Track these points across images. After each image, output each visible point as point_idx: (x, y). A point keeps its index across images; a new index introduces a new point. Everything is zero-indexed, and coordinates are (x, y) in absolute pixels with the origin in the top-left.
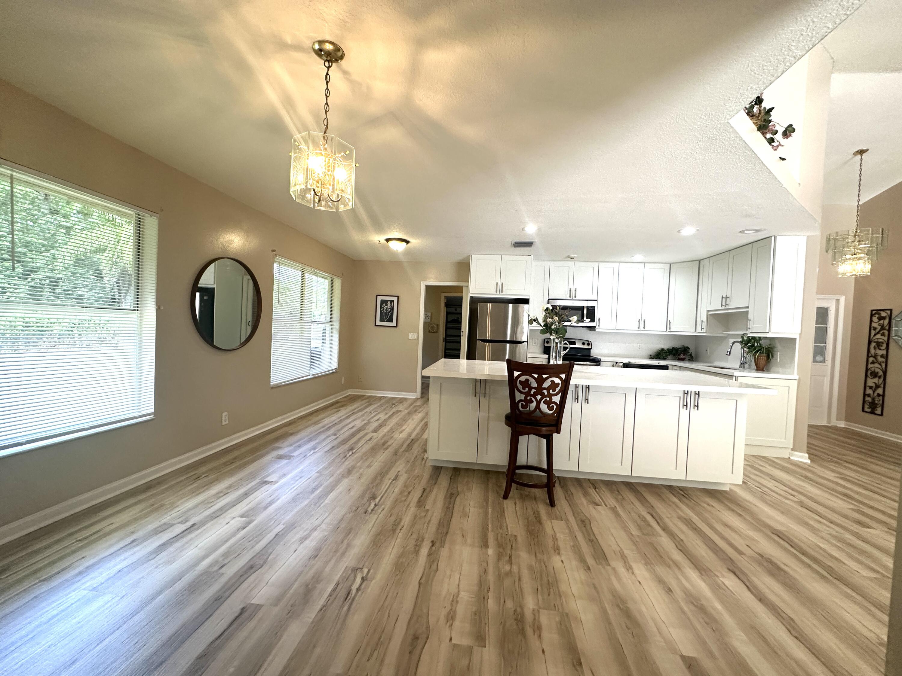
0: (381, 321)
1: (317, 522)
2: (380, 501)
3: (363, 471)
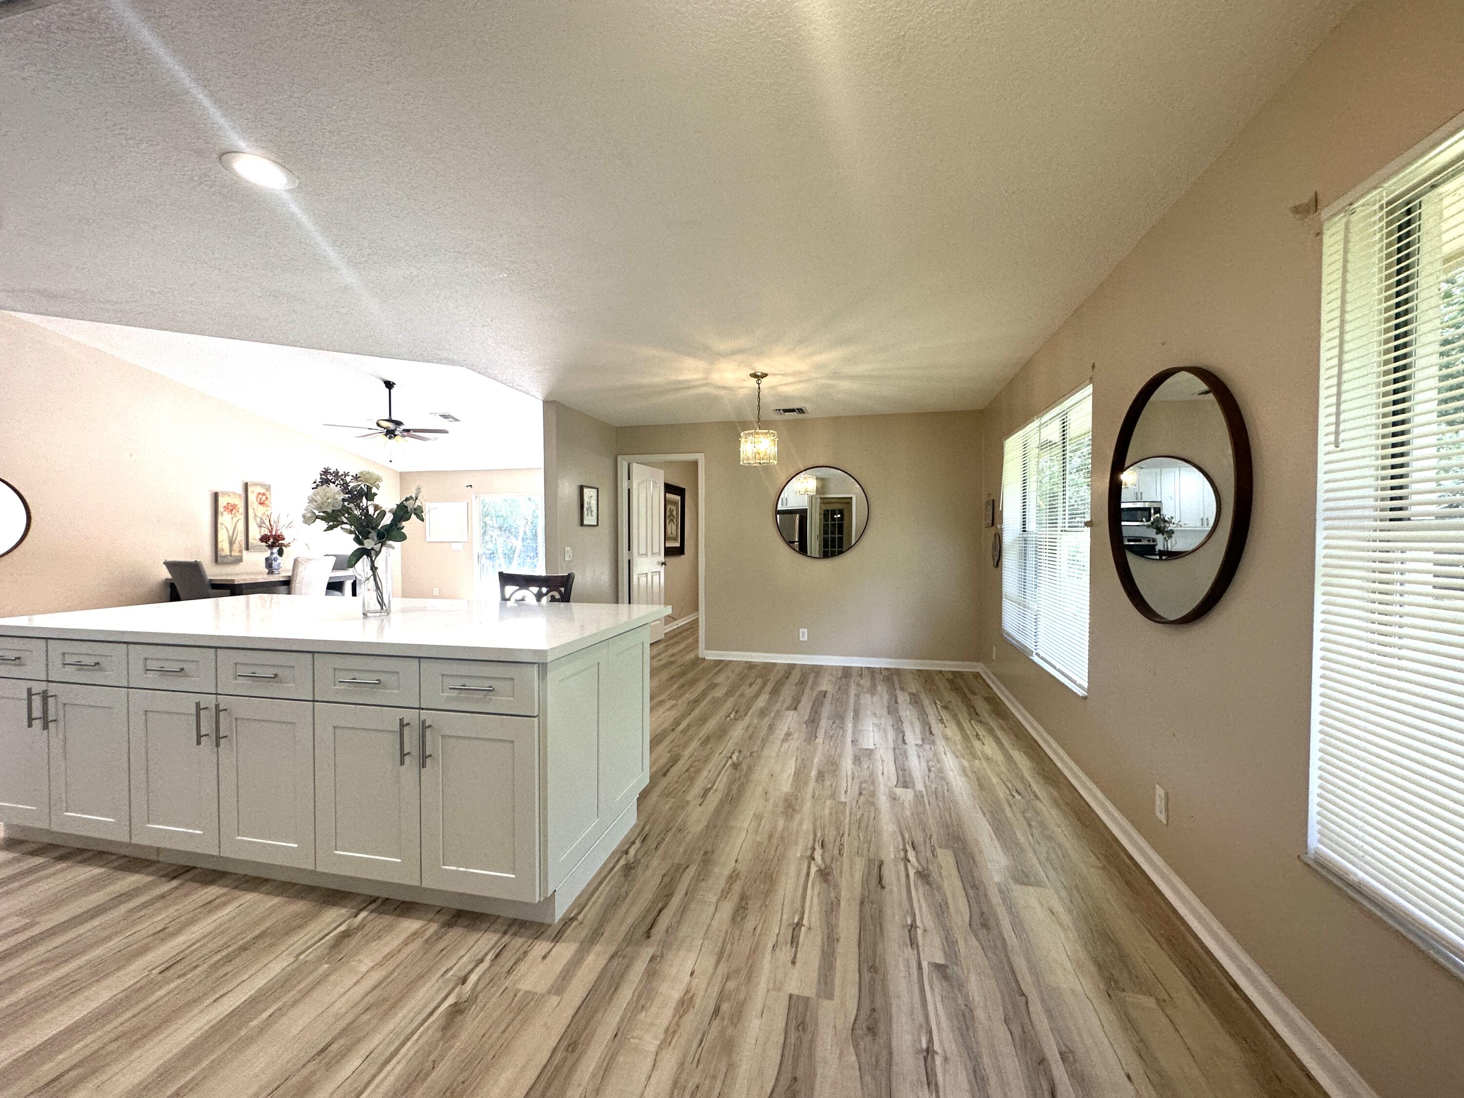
2: (727, 762)
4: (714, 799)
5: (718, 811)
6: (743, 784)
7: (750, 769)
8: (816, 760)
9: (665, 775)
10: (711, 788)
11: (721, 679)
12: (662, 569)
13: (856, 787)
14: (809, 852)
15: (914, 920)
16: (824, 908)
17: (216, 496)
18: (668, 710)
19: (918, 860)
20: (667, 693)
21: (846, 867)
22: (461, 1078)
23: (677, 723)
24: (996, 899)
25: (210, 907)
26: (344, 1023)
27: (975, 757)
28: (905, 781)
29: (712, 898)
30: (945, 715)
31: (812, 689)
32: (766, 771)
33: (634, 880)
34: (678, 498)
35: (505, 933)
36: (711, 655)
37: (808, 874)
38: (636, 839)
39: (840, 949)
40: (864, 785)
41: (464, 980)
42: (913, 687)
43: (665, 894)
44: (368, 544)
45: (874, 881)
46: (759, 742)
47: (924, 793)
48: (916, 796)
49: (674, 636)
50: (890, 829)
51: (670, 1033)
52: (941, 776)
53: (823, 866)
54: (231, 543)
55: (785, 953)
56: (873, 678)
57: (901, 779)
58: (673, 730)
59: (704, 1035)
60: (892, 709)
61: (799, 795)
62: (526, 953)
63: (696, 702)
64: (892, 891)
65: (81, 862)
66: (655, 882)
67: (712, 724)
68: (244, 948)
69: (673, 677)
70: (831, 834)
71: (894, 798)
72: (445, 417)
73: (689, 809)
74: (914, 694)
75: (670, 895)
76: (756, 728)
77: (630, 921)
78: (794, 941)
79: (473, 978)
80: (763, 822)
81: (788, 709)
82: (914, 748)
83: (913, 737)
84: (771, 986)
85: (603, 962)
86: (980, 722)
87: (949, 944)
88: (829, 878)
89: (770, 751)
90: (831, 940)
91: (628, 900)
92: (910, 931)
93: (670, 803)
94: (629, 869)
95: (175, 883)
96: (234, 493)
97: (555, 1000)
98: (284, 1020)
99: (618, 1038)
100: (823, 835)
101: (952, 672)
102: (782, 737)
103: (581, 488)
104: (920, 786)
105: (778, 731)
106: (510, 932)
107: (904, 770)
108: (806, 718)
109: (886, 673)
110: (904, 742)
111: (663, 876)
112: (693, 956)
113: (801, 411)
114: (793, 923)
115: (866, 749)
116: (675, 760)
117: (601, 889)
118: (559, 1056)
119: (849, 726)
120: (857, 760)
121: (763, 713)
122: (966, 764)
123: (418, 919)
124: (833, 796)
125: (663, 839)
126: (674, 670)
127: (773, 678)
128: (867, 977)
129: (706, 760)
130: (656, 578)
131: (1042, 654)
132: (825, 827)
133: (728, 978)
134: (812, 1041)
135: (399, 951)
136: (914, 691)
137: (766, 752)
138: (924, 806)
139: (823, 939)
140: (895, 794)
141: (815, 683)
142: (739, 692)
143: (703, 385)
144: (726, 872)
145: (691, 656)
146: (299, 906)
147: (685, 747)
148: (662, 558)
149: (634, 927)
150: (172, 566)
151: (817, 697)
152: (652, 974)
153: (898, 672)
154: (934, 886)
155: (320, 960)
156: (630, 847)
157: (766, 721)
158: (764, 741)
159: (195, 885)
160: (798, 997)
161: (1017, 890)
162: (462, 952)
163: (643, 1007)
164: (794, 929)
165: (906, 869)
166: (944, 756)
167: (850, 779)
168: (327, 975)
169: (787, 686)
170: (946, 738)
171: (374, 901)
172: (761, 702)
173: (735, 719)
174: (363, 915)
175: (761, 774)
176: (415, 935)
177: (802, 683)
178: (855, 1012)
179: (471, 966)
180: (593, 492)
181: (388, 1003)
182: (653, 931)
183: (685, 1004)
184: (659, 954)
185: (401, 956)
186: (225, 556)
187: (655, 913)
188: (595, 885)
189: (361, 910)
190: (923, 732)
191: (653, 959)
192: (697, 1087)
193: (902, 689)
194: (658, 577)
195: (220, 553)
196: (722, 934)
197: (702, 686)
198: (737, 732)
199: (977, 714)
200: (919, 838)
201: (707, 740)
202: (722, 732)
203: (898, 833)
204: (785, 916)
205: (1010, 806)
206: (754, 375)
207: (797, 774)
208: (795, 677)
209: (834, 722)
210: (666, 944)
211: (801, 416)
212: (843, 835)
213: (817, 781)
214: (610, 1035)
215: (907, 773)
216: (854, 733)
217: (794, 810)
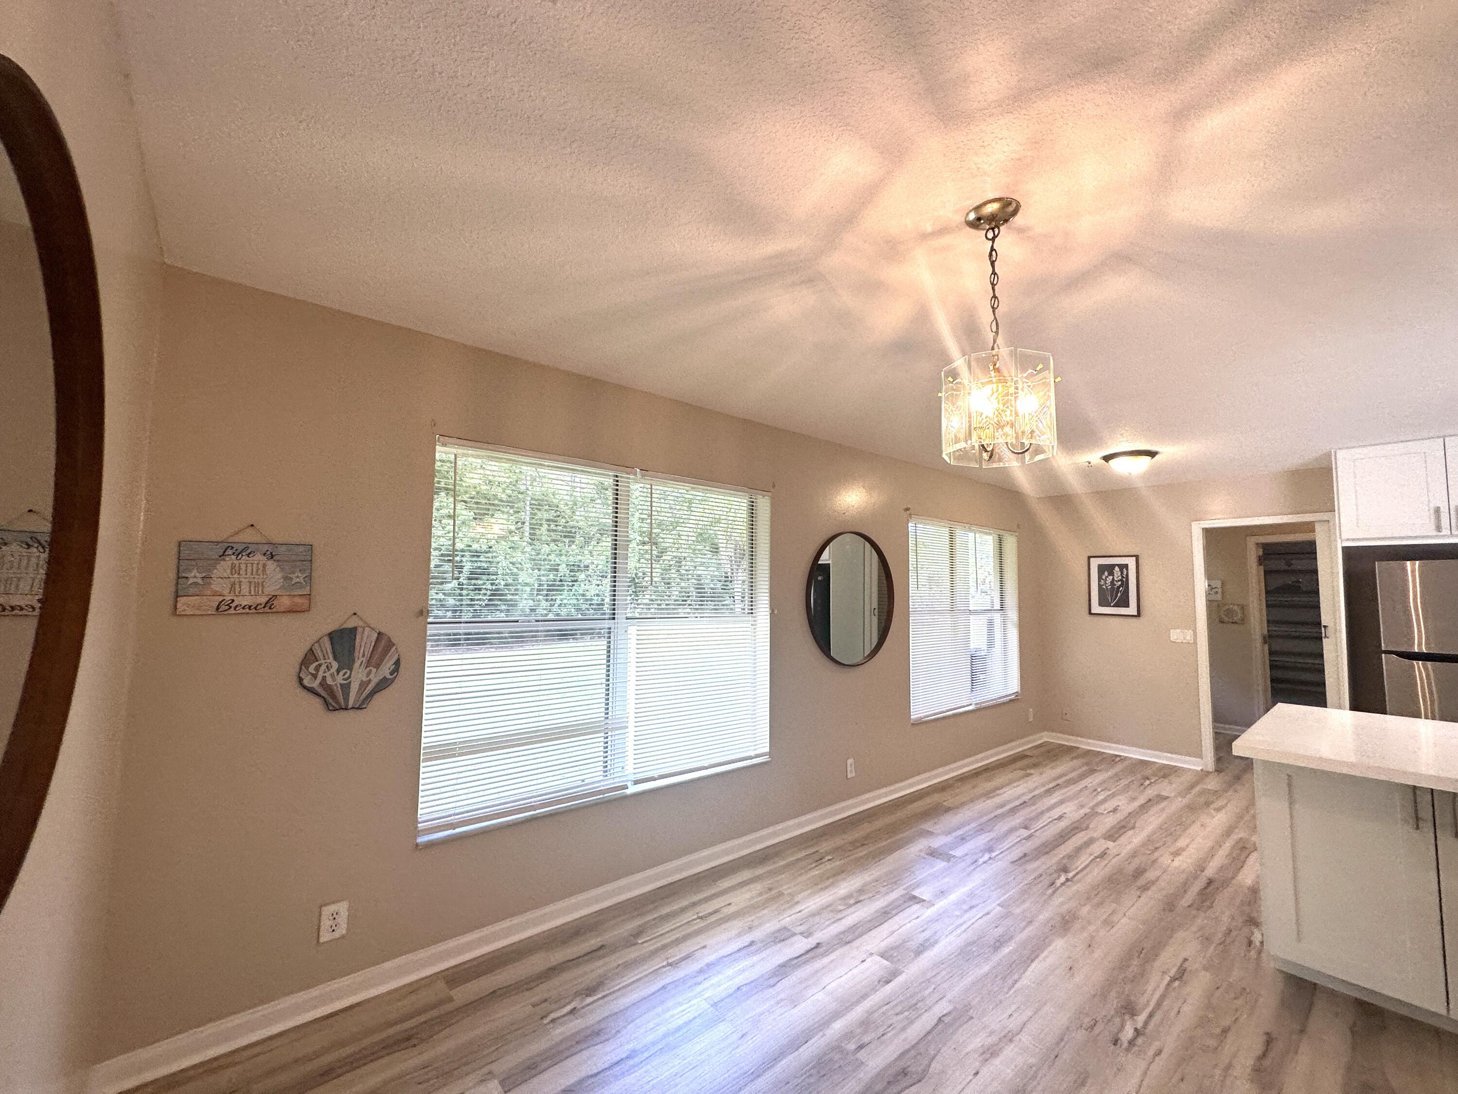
0: (1101, 604)
1: (1013, 1024)
3: (1097, 931)
14: (1067, 884)
16: (1075, 859)
29: (1163, 884)
37: (1076, 874)
39: (1076, 845)
40: (957, 914)
43: (1205, 895)
45: (1031, 856)
50: (978, 876)
61: (1047, 931)
66: (1219, 904)
78: (1103, 854)
84: (1124, 846)
90: (1079, 849)
100: (1048, 888)
124: (1007, 915)
132: (1040, 895)
140: (935, 895)
144: (1150, 893)
164: (1102, 857)
182: (1208, 881)
184: (1199, 872)
203: (978, 871)
204: (1105, 863)
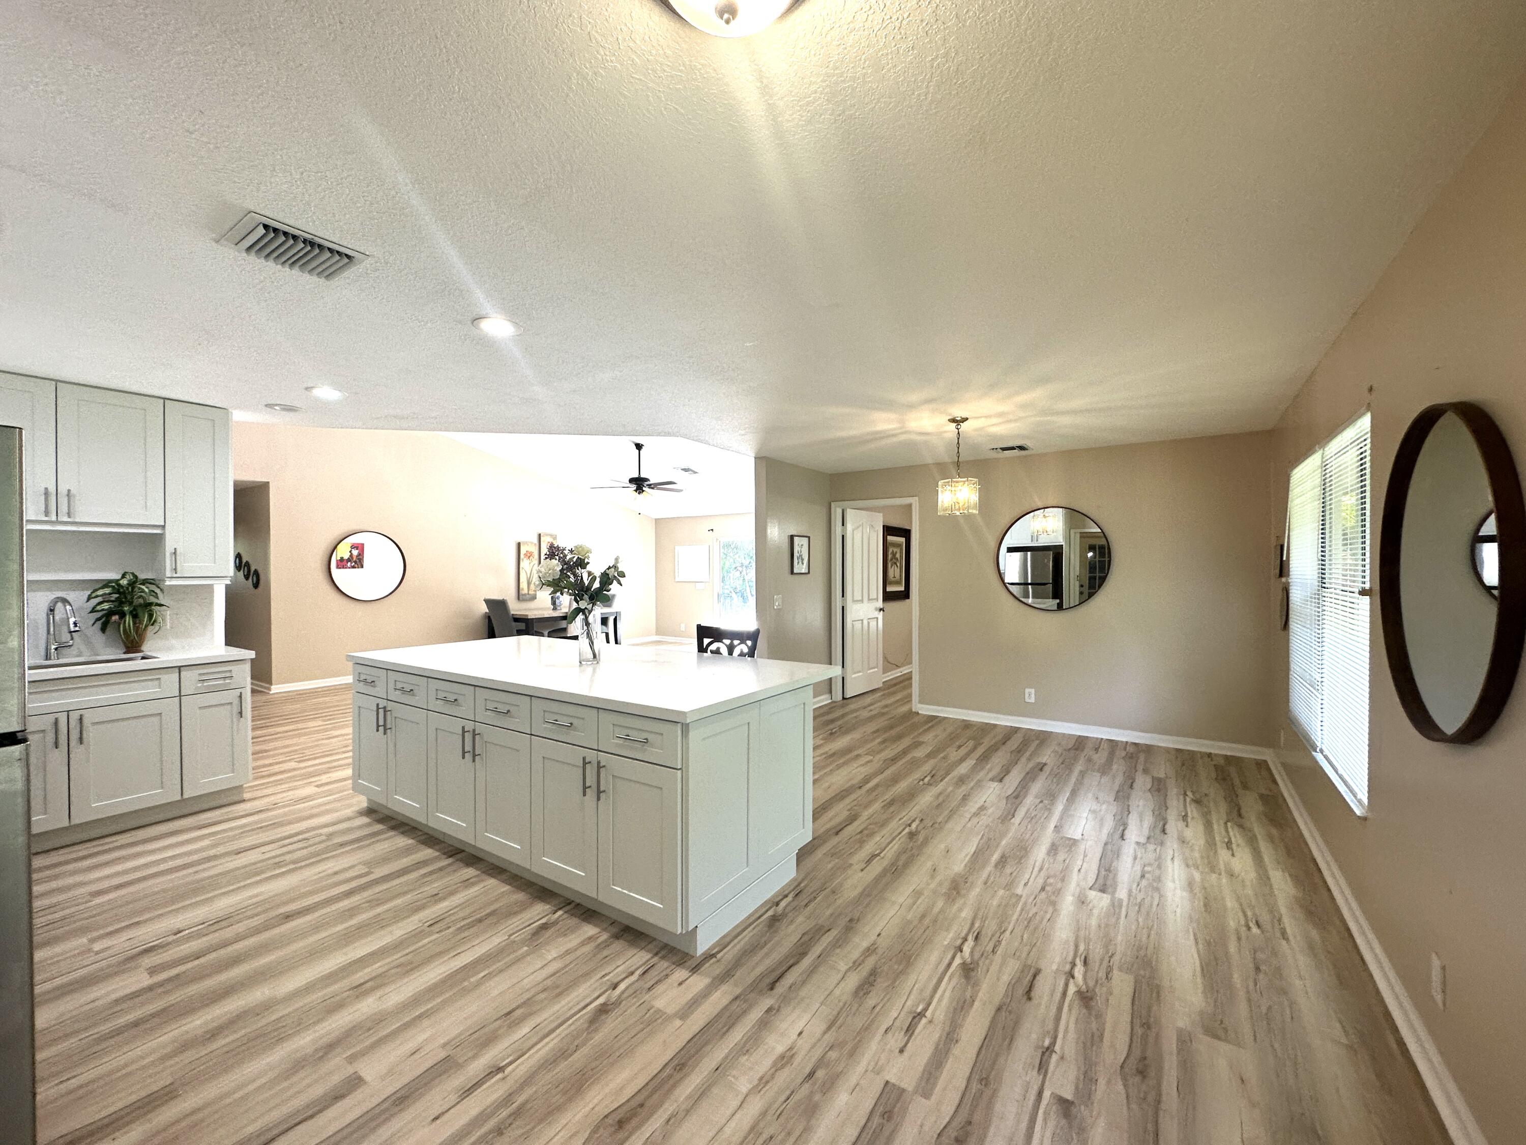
1: (975, 820)
2: (904, 829)
4: (877, 867)
5: (877, 879)
6: (913, 855)
7: (926, 841)
8: (1004, 842)
9: (837, 833)
10: (878, 855)
11: (929, 737)
12: (880, 615)
13: (1040, 881)
14: (959, 942)
15: (1053, 1043)
16: (954, 1004)
17: (519, 544)
18: (862, 765)
19: (1085, 979)
20: (869, 746)
21: (994, 968)
22: (594, 1065)
23: (866, 780)
24: (1170, 1044)
25: (467, 883)
26: (526, 996)
27: (1213, 869)
28: (1105, 883)
29: (843, 966)
30: (1192, 811)
31: (1029, 759)
32: (942, 846)
33: (776, 932)
34: (903, 540)
35: (656, 954)
36: (926, 710)
37: (949, 965)
38: (790, 892)
39: (956, 1051)
40: (1051, 880)
41: (615, 986)
42: (1162, 770)
43: (800, 952)
44: (583, 605)
45: (1020, 991)
46: (946, 813)
47: (1125, 904)
48: (1113, 905)
49: (895, 685)
50: (1064, 936)
51: (764, 1081)
52: (1156, 886)
53: (969, 960)
54: (529, 584)
55: (896, 1040)
56: (1112, 754)
57: (1101, 881)
58: (860, 787)
59: (793, 1092)
60: (1123, 796)
61: (970, 880)
62: (667, 976)
63: (894, 760)
64: (1040, 1004)
65: (403, 833)
66: (794, 939)
67: (902, 786)
68: (480, 921)
69: (877, 731)
70: (991, 926)
71: (1082, 901)
72: (686, 470)
73: (850, 872)
74: (1159, 780)
75: (803, 954)
76: (948, 796)
77: (760, 969)
78: (910, 1030)
79: (622, 986)
80: (920, 901)
81: (992, 780)
82: (1133, 846)
83: (1137, 831)
84: (871, 1068)
85: (725, 1002)
86: (1241, 826)
87: (1087, 1079)
88: (973, 974)
89: (956, 825)
90: (950, 1038)
91: (765, 950)
92: (1043, 1053)
93: (833, 863)
94: (775, 920)
95: (450, 860)
96: (532, 543)
97: (678, 1023)
98: (492, 983)
99: (719, 1071)
100: (982, 927)
101: (1226, 758)
102: (974, 810)
103: (792, 538)
104: (1122, 893)
105: (971, 804)
106: (660, 955)
107: (1108, 870)
108: (1009, 792)
109: (1131, 749)
110: (1122, 837)
111: (804, 934)
112: (806, 1017)
113: (1021, 448)
114: (915, 1012)
115: (1070, 839)
116: (852, 818)
117: (745, 933)
118: (668, 1071)
119: (1059, 807)
120: (1053, 849)
121: (962, 780)
122: (1197, 876)
123: (595, 925)
124: (1009, 886)
125: (815, 898)
126: (881, 723)
127: (987, 742)
128: (975, 1086)
129: (883, 824)
130: (873, 624)
131: (1326, 752)
132: (986, 918)
133: (831, 1048)
134: (893, 1132)
135: (576, 950)
136: (1162, 775)
137: (949, 825)
138: (1118, 919)
139: (940, 1037)
140: (1086, 897)
141: (1034, 753)
142: (942, 755)
143: (902, 433)
144: (865, 944)
145: (905, 709)
146: (520, 896)
147: (867, 806)
148: (880, 604)
149: (762, 976)
150: (489, 602)
151: (1032, 769)
152: (764, 1024)
153: (1148, 749)
154: (1094, 1013)
155: (524, 942)
156: (782, 900)
157: (963, 790)
158: (953, 813)
159: (461, 865)
160: (894, 1085)
161: (1203, 1043)
162: (619, 963)
163: (747, 1051)
164: (914, 1018)
165: (1066, 985)
166: (1169, 862)
167: (1036, 869)
168: (523, 957)
169: (1000, 753)
170: (1182, 841)
171: (570, 904)
172: (963, 769)
173: (929, 784)
174: (560, 913)
175: (936, 848)
176: (590, 939)
177: (1019, 751)
178: (947, 1119)
179: (624, 976)
180: (805, 541)
181: (558, 990)
182: (777, 984)
183: (785, 1059)
184: (776, 1007)
185: (579, 953)
186: (525, 595)
187: (784, 968)
188: (739, 929)
189: (560, 909)
190: (1153, 828)
191: (769, 1010)
192: (771, 1138)
193: (1146, 771)
194: (875, 623)
195: (522, 592)
196: (841, 1004)
197: (906, 742)
198: (926, 799)
199: (1240, 815)
200: (1097, 952)
201: (891, 803)
202: (911, 795)
203: (1072, 944)
204: (909, 1003)
205: (1239, 939)
206: (953, 420)
207: (976, 855)
208: (1014, 743)
209: (1041, 802)
210: (785, 999)
211: (1023, 453)
212: (1004, 931)
213: (996, 866)
214: (714, 1065)
215: (1111, 876)
216: (1061, 818)
217: (958, 893)
